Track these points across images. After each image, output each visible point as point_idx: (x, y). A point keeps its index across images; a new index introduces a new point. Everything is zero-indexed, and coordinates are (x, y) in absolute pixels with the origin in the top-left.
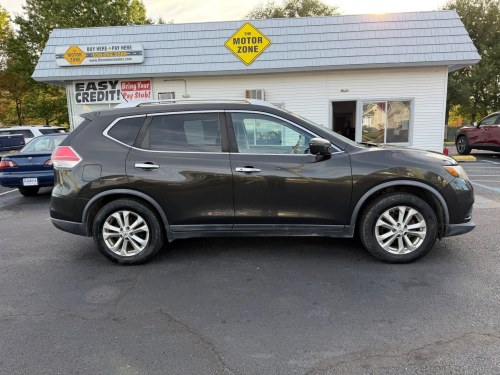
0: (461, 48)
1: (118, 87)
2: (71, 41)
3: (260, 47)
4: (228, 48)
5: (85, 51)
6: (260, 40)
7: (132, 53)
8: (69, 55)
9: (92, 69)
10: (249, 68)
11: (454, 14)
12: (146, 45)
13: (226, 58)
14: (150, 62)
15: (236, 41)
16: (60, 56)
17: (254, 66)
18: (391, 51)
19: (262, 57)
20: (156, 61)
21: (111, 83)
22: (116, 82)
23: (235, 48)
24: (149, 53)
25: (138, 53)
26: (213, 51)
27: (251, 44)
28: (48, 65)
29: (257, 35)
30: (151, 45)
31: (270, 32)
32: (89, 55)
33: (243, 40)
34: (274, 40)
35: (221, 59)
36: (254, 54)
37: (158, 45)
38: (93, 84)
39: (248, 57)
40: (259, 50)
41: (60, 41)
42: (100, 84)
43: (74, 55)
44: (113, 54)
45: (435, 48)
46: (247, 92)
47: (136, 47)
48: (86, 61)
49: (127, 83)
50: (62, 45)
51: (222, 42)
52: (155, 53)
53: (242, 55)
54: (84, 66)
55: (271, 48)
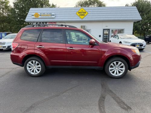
0: (137, 16)
1: (47, 24)
2: (35, 11)
3: (85, 14)
4: (77, 15)
5: (39, 14)
6: (85, 13)
7: (52, 15)
8: (35, 15)
9: (41, 19)
10: (82, 20)
11: (135, 7)
12: (55, 13)
13: (77, 17)
14: (56, 17)
15: (79, 13)
16: (33, 15)
17: (84, 19)
18: (119, 16)
19: (86, 17)
20: (58, 17)
21: (45, 23)
22: (47, 22)
23: (79, 14)
24: (56, 15)
25: (53, 15)
26: (73, 15)
27: (83, 14)
28: (29, 18)
29: (85, 11)
30: (57, 13)
31: (88, 11)
32: (40, 15)
33: (81, 13)
34: (89, 13)
35: (75, 17)
36: (84, 16)
37: (59, 13)
38: (41, 23)
39: (82, 17)
40: (85, 15)
41: (32, 11)
42: (42, 23)
43: (37, 15)
44: (47, 15)
45: (130, 16)
46: (82, 26)
47: (53, 14)
48: (40, 17)
49: (49, 23)
50: (33, 12)
51: (75, 13)
52: (58, 15)
53: (80, 16)
54: (39, 18)
55: (88, 15)
